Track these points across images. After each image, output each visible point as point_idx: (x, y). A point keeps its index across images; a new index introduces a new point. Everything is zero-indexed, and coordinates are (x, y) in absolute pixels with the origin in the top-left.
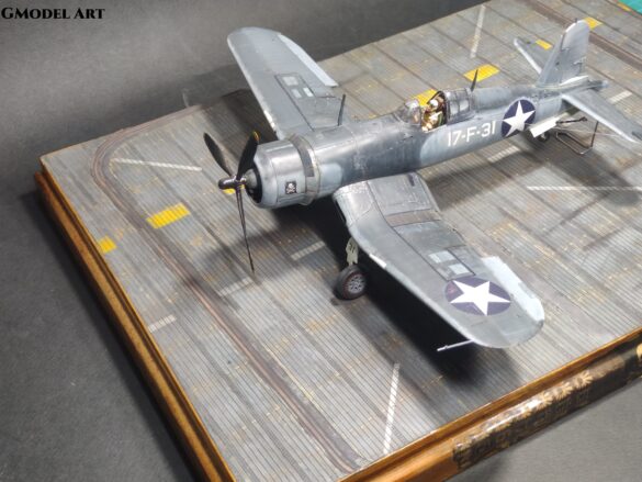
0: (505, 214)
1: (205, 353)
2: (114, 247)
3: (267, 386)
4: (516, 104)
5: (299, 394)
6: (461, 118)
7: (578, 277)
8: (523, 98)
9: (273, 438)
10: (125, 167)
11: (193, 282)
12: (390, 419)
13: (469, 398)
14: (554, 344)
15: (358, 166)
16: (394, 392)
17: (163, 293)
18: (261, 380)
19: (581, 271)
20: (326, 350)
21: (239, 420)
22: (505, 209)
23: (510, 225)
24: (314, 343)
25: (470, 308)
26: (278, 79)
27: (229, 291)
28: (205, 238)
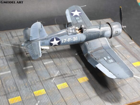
25: (78, 11)
26: (115, 61)
28: (127, 57)
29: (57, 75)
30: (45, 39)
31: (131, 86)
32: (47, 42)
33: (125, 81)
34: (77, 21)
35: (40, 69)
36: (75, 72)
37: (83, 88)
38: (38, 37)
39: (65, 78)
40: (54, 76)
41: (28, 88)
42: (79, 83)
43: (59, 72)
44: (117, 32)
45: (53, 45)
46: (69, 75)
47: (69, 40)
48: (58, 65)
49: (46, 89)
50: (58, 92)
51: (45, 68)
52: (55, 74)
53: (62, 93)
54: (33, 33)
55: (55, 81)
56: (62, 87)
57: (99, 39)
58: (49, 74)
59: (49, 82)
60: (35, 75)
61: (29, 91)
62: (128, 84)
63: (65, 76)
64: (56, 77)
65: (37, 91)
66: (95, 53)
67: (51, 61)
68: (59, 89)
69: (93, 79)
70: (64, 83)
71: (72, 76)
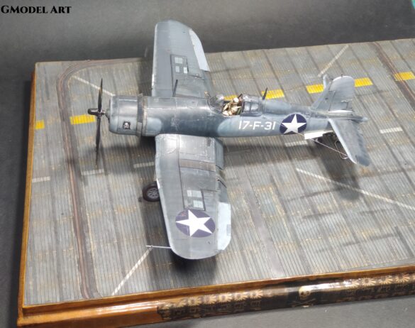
0: (272, 181)
1: (53, 204)
2: (43, 127)
3: (74, 235)
4: (293, 116)
5: (88, 245)
6: (250, 114)
7: (288, 233)
8: (299, 113)
9: (59, 265)
10: (78, 83)
11: (72, 162)
12: (128, 277)
13: (178, 281)
14: (247, 267)
15: (173, 124)
16: (139, 262)
17: (53, 163)
18: (73, 230)
19: (293, 230)
20: (119, 226)
21: (47, 249)
22: (274, 177)
23: (271, 189)
24: (114, 219)
25: (185, 229)
26: (171, 57)
27: (88, 174)
34: (203, 198)
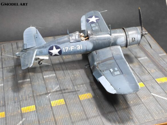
25: (96, 17)
26: (122, 73)
28: (150, 71)
29: (55, 90)
30: (43, 47)
31: (146, 107)
32: (46, 50)
33: (140, 100)
34: (92, 28)
35: (37, 83)
36: (78, 87)
37: (82, 106)
38: (34, 45)
39: (64, 94)
40: (52, 91)
41: (17, 104)
42: (80, 100)
43: (58, 86)
44: (133, 39)
45: (53, 54)
46: (69, 91)
47: (72, 49)
48: (60, 78)
49: (37, 105)
50: (51, 109)
51: (43, 82)
52: (52, 89)
53: (54, 111)
54: (28, 40)
55: (50, 97)
56: (57, 103)
57: (110, 48)
58: (46, 88)
59: (43, 98)
60: (29, 89)
61: (17, 106)
62: (143, 103)
63: (65, 91)
64: (53, 92)
65: (26, 107)
66: (102, 64)
67: (53, 75)
68: (53, 106)
69: (98, 97)
70: (61, 100)
71: (72, 92)
